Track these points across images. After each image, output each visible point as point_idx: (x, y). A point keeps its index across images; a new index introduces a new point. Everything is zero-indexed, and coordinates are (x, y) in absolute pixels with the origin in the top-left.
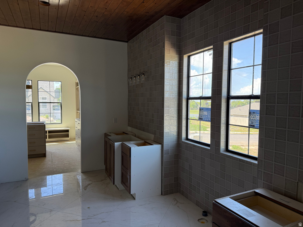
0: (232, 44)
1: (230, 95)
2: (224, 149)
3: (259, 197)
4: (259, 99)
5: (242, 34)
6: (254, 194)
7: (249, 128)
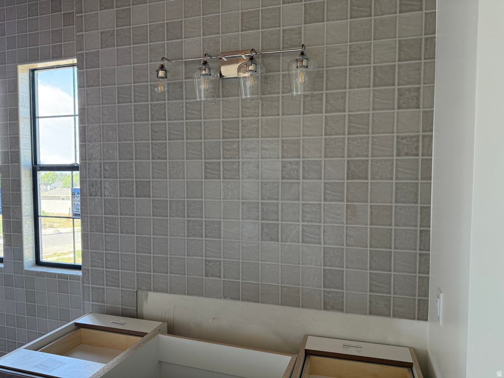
0: (36, 72)
1: (38, 163)
2: (32, 262)
3: (82, 329)
4: (78, 170)
5: (50, 59)
6: (75, 327)
7: (73, 218)
